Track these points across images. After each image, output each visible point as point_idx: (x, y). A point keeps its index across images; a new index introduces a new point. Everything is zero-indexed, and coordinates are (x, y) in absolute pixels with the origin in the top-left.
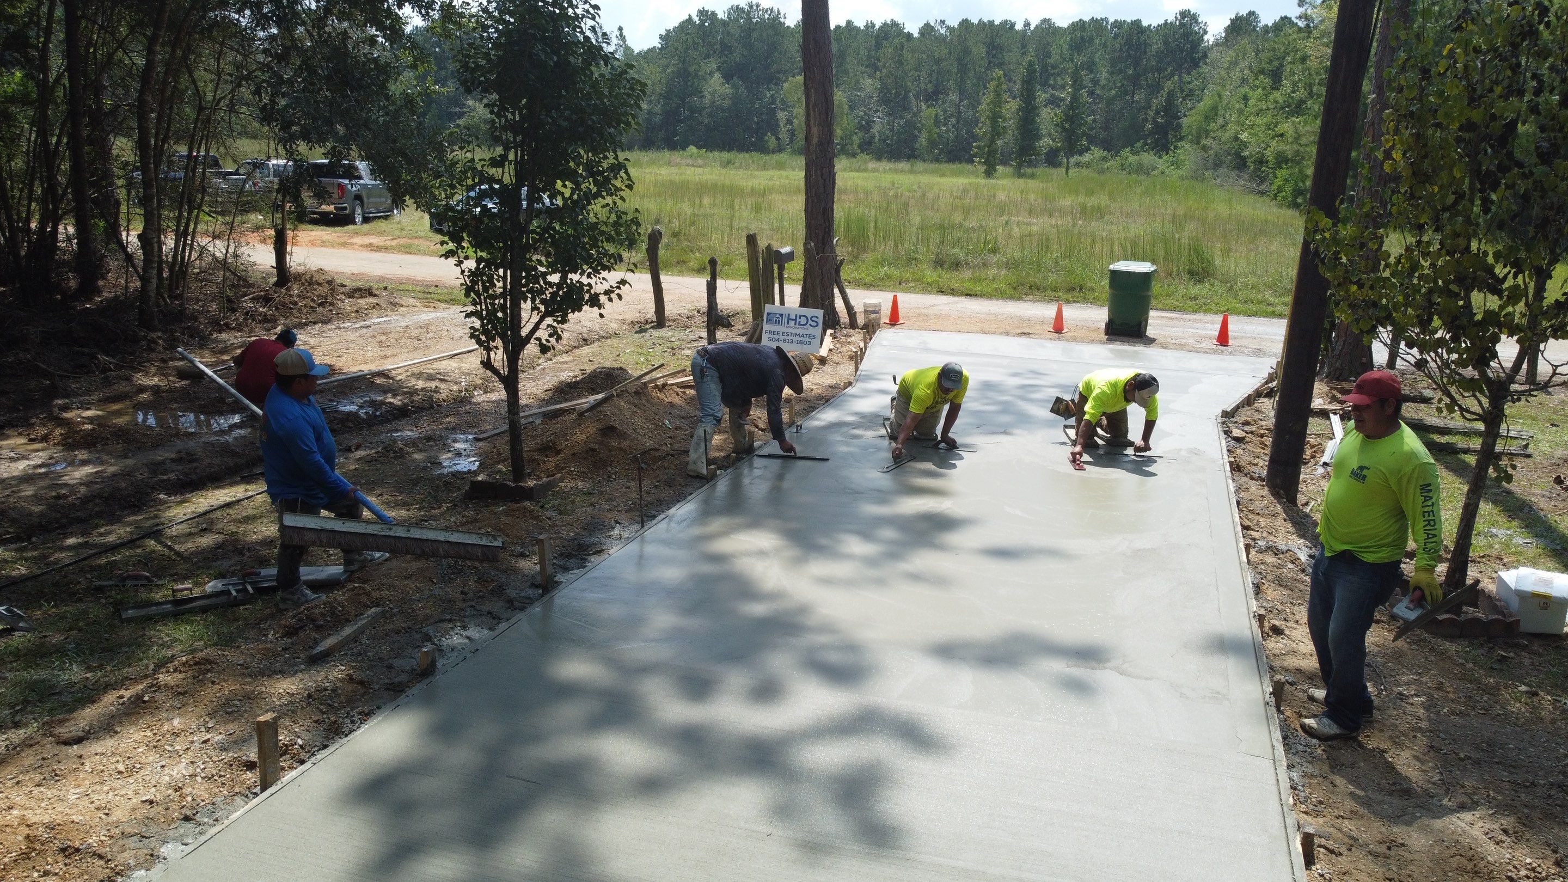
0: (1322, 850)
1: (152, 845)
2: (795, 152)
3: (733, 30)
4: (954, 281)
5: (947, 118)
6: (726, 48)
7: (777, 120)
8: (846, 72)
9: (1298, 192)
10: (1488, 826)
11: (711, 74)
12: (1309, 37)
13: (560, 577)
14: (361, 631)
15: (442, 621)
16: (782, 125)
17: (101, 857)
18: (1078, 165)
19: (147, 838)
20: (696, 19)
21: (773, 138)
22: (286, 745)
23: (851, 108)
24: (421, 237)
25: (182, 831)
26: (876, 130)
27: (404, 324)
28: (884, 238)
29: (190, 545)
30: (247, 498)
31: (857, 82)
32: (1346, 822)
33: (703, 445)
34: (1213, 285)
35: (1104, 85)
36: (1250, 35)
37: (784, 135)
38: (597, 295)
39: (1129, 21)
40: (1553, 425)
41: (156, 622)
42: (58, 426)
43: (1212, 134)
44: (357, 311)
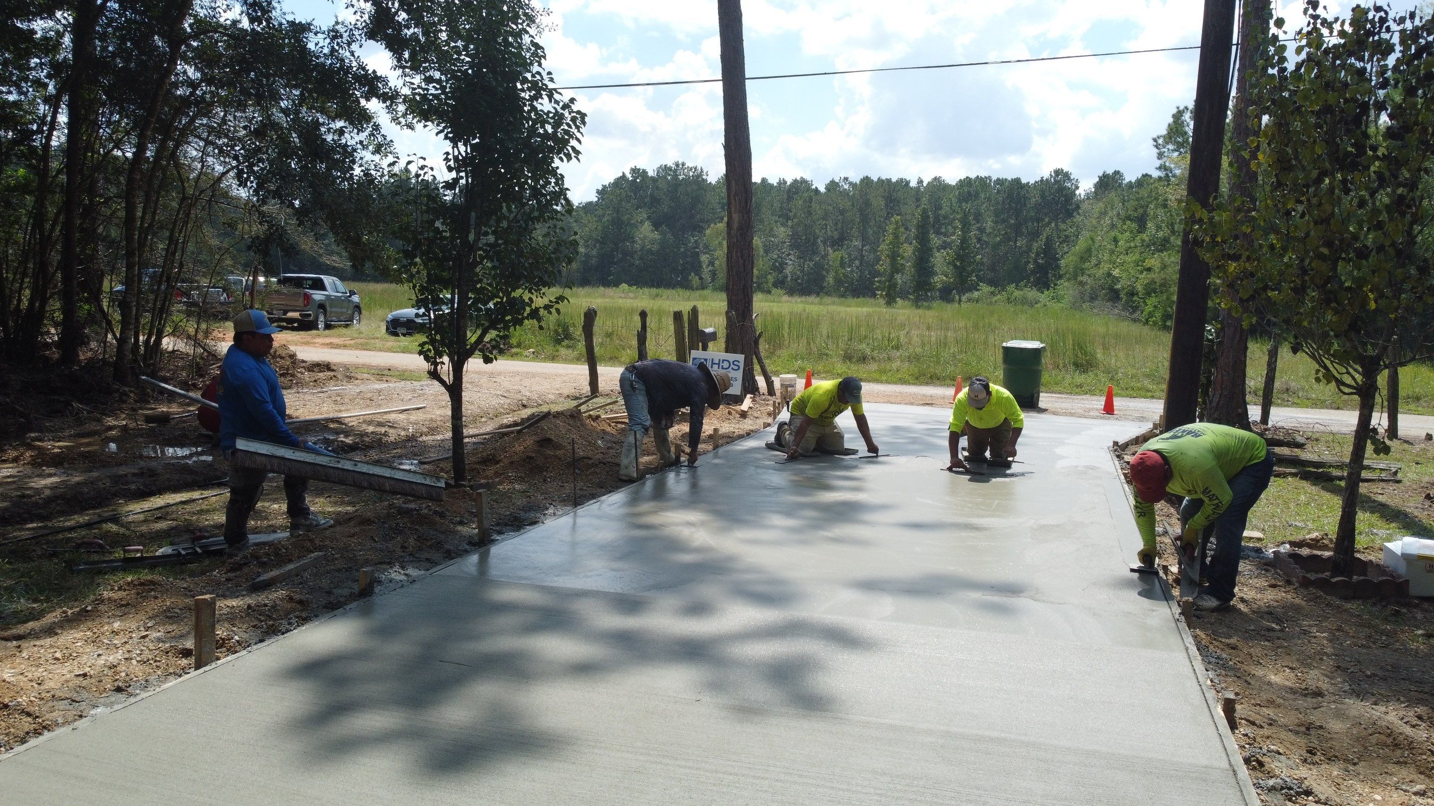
0: (1243, 721)
1: (82, 708)
2: (715, 289)
3: (662, 185)
4: (861, 373)
5: (851, 261)
6: (655, 201)
7: (700, 262)
8: (761, 221)
9: (1166, 317)
10: (1402, 713)
11: (642, 222)
12: (1169, 184)
13: (495, 537)
14: (304, 568)
15: (381, 563)
16: (704, 266)
17: (29, 714)
18: (969, 300)
19: (77, 702)
20: (629, 176)
21: (697, 278)
22: (223, 640)
23: (767, 252)
24: (377, 338)
25: (113, 699)
26: (788, 270)
27: (358, 391)
28: (798, 337)
29: (144, 528)
30: (202, 499)
31: (772, 229)
32: (1264, 709)
33: (634, 451)
34: (1096, 375)
35: (990, 233)
36: (1116, 190)
37: (707, 276)
38: (537, 310)
39: (1010, 179)
40: (1417, 463)
41: (106, 573)
42: (30, 449)
43: (1088, 272)
44: (315, 381)
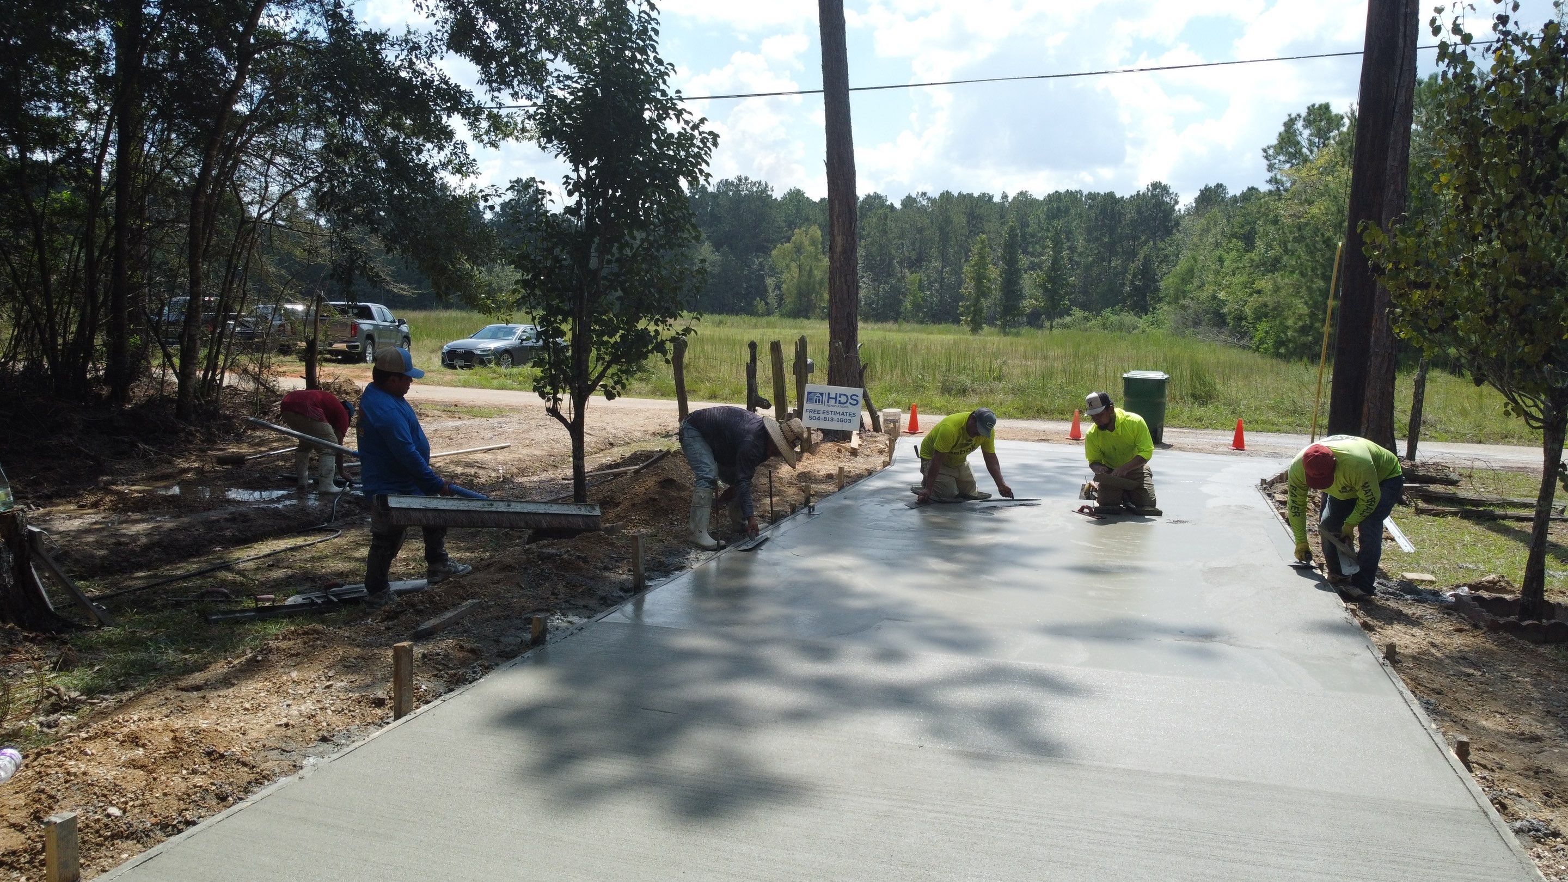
0: (1476, 765)
1: (294, 758)
2: (782, 315)
3: (722, 201)
5: (931, 284)
6: (716, 219)
7: (766, 286)
9: (1280, 343)
12: (1280, 199)
13: (648, 583)
14: (461, 617)
15: (540, 611)
16: (770, 290)
17: (245, 764)
18: (1061, 326)
19: (288, 752)
21: (763, 303)
24: (435, 372)
25: (321, 749)
29: (263, 576)
30: (308, 545)
34: (1217, 407)
35: (1082, 253)
36: (1219, 205)
37: (773, 301)
38: (663, 342)
39: (1102, 193)
43: (1190, 295)
